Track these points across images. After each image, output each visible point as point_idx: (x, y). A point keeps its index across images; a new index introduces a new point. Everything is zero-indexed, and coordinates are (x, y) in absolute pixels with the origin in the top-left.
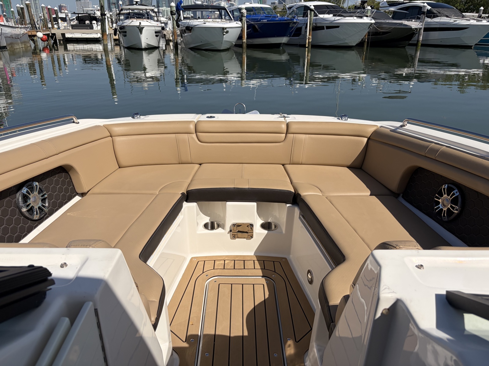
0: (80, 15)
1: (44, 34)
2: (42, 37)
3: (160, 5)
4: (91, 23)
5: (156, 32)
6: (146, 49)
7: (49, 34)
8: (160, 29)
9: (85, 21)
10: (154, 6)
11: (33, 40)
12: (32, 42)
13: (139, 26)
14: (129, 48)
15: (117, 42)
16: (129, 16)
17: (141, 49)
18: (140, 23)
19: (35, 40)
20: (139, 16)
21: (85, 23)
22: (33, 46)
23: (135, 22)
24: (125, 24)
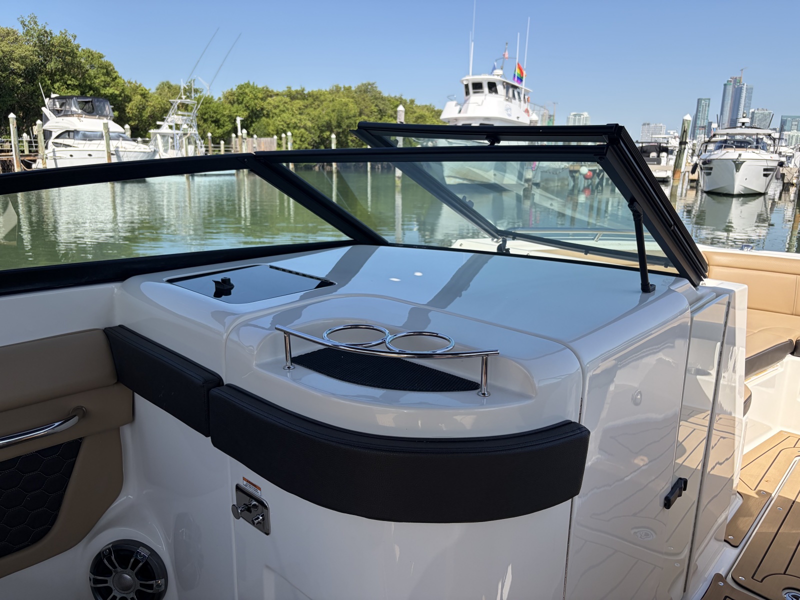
0: (644, 145)
1: (589, 170)
2: (587, 174)
3: (786, 128)
4: (658, 156)
5: (765, 170)
6: (739, 196)
7: (596, 170)
8: (776, 164)
9: (649, 153)
10: (775, 129)
11: (573, 177)
12: (570, 179)
13: (738, 159)
14: (709, 193)
15: (694, 184)
16: (723, 145)
17: (732, 196)
18: (740, 155)
19: (575, 178)
20: (742, 144)
21: (649, 156)
22: (572, 184)
23: (732, 154)
24: (712, 157)
